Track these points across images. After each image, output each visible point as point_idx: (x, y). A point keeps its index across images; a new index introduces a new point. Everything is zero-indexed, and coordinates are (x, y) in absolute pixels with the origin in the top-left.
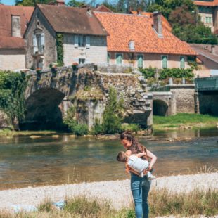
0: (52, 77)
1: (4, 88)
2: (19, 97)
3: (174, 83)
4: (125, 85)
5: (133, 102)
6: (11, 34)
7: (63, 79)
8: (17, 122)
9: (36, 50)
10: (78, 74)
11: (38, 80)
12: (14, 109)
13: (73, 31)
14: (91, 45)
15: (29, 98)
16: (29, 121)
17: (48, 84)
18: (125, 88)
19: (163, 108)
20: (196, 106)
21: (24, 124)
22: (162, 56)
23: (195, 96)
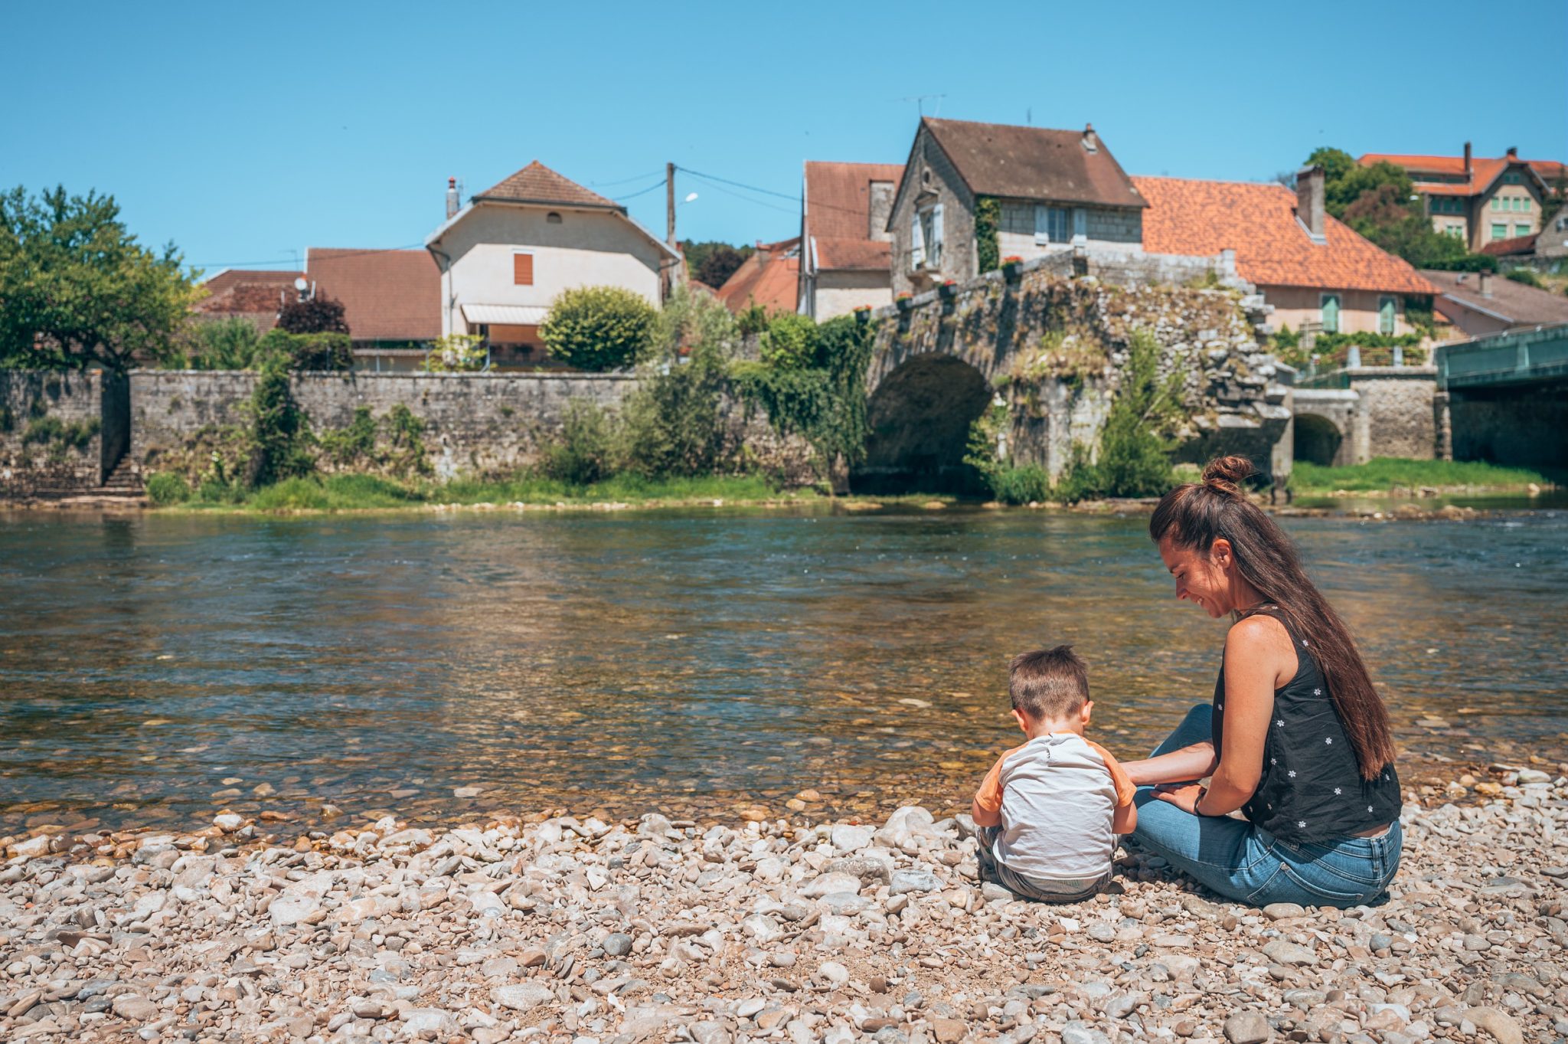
0: (941, 317)
1: (808, 367)
2: (850, 392)
3: (1363, 363)
4: (1189, 326)
5: (1218, 386)
6: (869, 235)
7: (974, 320)
8: (845, 471)
9: (919, 257)
10: (1020, 296)
11: (902, 330)
12: (836, 429)
13: (1031, 192)
14: (1091, 236)
15: (879, 392)
16: (883, 470)
17: (930, 340)
18: (1190, 337)
19: (1325, 444)
20: (1440, 437)
21: (868, 477)
22: (1322, 295)
23: (1437, 405)
